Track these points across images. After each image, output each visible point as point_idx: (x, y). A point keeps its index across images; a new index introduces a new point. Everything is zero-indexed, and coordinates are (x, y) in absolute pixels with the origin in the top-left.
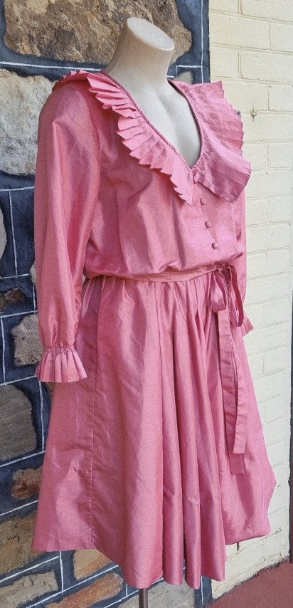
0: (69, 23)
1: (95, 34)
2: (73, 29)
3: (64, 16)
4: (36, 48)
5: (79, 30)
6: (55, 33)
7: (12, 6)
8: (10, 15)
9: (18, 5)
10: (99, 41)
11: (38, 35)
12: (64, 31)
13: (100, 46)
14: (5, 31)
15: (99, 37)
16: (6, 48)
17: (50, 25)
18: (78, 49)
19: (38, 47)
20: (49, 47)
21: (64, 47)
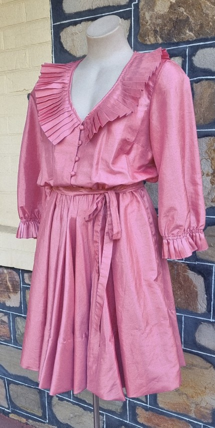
0: (185, 13)
1: (207, 15)
2: (188, 17)
3: (182, 10)
4: (159, 38)
5: (193, 16)
6: (173, 24)
7: (144, 14)
8: (143, 20)
9: (148, 12)
10: (210, 20)
11: (160, 29)
12: (180, 20)
13: (211, 23)
14: (139, 31)
15: (210, 16)
16: (139, 42)
17: (171, 19)
18: (191, 30)
19: (160, 37)
20: (168, 34)
21: (180, 32)
